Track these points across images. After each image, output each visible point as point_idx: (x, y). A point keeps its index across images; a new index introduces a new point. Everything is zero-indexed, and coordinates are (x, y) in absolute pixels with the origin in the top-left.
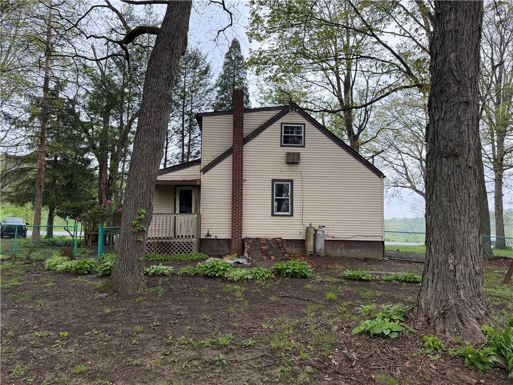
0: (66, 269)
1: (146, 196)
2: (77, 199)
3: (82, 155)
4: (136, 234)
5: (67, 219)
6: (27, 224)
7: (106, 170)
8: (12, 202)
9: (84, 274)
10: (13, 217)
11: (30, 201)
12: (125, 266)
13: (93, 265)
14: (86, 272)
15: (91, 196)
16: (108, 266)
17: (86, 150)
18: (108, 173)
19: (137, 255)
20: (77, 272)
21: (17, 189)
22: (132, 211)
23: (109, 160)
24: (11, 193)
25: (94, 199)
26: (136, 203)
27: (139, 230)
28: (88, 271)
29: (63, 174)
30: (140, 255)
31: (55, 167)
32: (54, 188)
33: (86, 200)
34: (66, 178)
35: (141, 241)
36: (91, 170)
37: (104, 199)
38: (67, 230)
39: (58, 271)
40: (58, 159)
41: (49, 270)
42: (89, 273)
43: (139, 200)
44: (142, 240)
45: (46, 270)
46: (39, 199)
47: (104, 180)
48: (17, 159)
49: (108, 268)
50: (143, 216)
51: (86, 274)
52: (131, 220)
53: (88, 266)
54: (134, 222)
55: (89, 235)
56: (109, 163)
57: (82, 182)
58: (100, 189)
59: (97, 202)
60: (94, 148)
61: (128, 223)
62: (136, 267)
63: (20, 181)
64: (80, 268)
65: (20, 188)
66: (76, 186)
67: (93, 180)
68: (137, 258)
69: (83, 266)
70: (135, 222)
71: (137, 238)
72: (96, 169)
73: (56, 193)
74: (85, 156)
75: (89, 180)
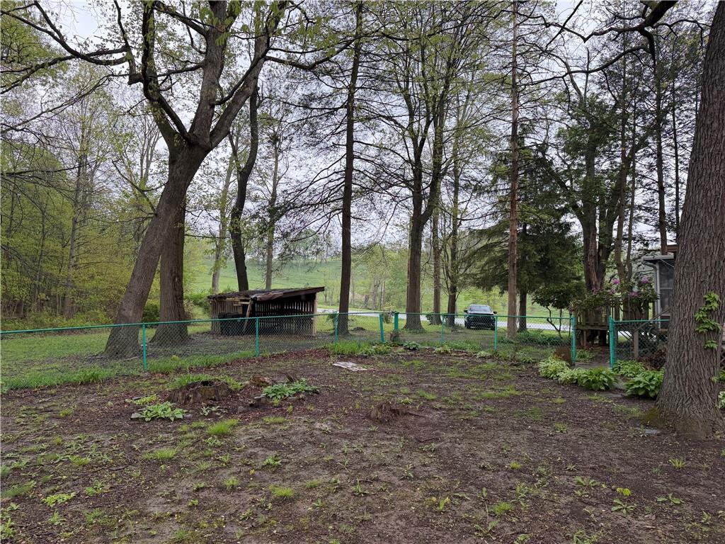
0: (572, 379)
1: (718, 270)
2: (556, 280)
3: (558, 219)
4: (702, 337)
5: (550, 307)
6: (495, 313)
7: (594, 235)
8: (478, 285)
9: (600, 390)
10: (474, 303)
11: (497, 284)
12: (687, 388)
13: (613, 379)
14: (603, 388)
15: (573, 274)
16: (639, 382)
17: (564, 211)
18: (597, 240)
19: (706, 372)
20: (590, 387)
21: (483, 271)
22: (693, 295)
23: (597, 221)
24: (476, 275)
25: (579, 278)
26: (699, 283)
27: (708, 329)
28: (605, 386)
29: (536, 247)
30: (712, 371)
31: (524, 239)
32: (525, 266)
33: (567, 281)
34: (539, 251)
35: (712, 349)
36: (573, 238)
37: (594, 279)
38: (551, 323)
39: (561, 381)
40: (528, 228)
41: (546, 377)
42: (607, 389)
43: (705, 277)
44: (715, 346)
45: (543, 377)
46: (513, 280)
47: (592, 252)
48: (482, 233)
49: (641, 386)
50: (715, 305)
51: (603, 391)
52: (693, 312)
53: (606, 379)
54: (698, 316)
55: (582, 331)
56: (597, 225)
57: (561, 257)
58: (587, 265)
59: (583, 283)
60: (575, 207)
61: (686, 317)
62: (707, 392)
63: (486, 259)
64: (594, 382)
65: (486, 268)
66: (554, 262)
67: (575, 252)
68: (707, 378)
69: (597, 378)
70: (701, 316)
71: (706, 344)
72: (578, 236)
73: (529, 273)
74: (563, 219)
75: (569, 252)
